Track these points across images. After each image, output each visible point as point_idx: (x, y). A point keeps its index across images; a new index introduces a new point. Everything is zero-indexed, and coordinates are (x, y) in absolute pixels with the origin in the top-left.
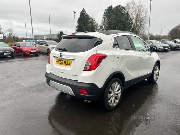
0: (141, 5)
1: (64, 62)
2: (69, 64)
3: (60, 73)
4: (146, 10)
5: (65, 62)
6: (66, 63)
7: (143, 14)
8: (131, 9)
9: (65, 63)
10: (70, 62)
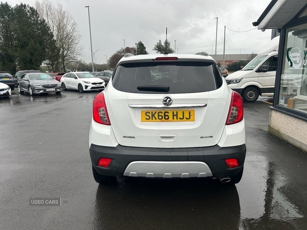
0: (63, 10)
1: (170, 115)
2: (187, 115)
3: (164, 140)
4: (72, 22)
5: (174, 115)
6: (180, 116)
7: (69, 28)
8: (45, 14)
9: (177, 115)
10: (191, 114)
